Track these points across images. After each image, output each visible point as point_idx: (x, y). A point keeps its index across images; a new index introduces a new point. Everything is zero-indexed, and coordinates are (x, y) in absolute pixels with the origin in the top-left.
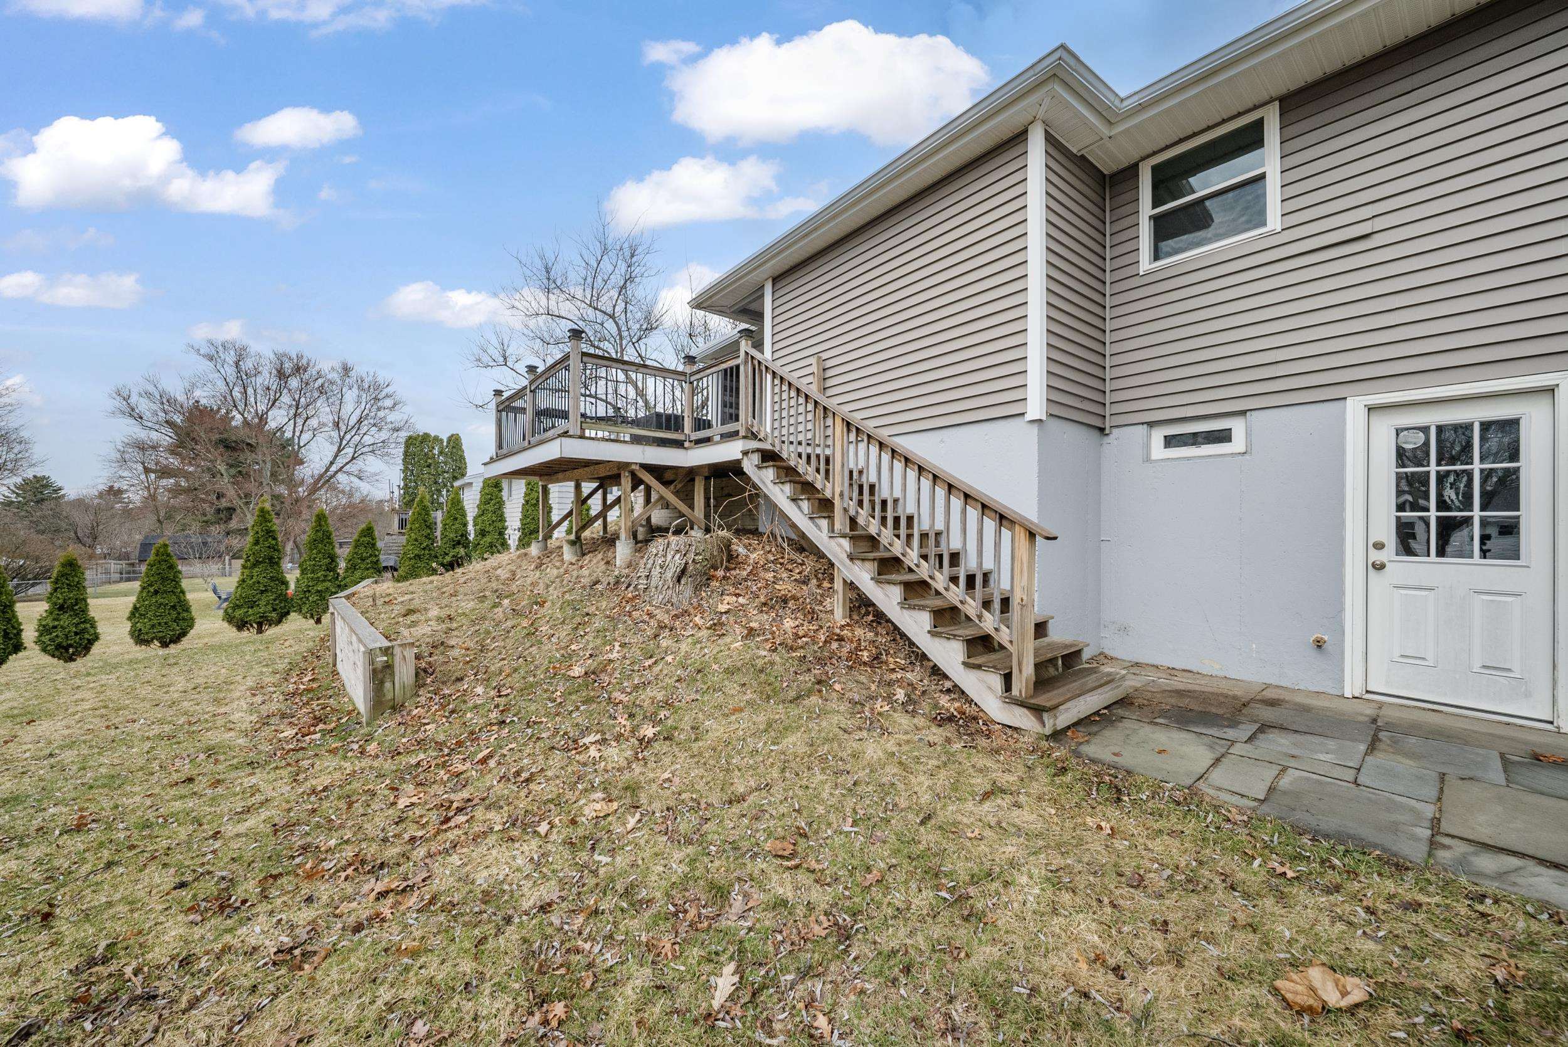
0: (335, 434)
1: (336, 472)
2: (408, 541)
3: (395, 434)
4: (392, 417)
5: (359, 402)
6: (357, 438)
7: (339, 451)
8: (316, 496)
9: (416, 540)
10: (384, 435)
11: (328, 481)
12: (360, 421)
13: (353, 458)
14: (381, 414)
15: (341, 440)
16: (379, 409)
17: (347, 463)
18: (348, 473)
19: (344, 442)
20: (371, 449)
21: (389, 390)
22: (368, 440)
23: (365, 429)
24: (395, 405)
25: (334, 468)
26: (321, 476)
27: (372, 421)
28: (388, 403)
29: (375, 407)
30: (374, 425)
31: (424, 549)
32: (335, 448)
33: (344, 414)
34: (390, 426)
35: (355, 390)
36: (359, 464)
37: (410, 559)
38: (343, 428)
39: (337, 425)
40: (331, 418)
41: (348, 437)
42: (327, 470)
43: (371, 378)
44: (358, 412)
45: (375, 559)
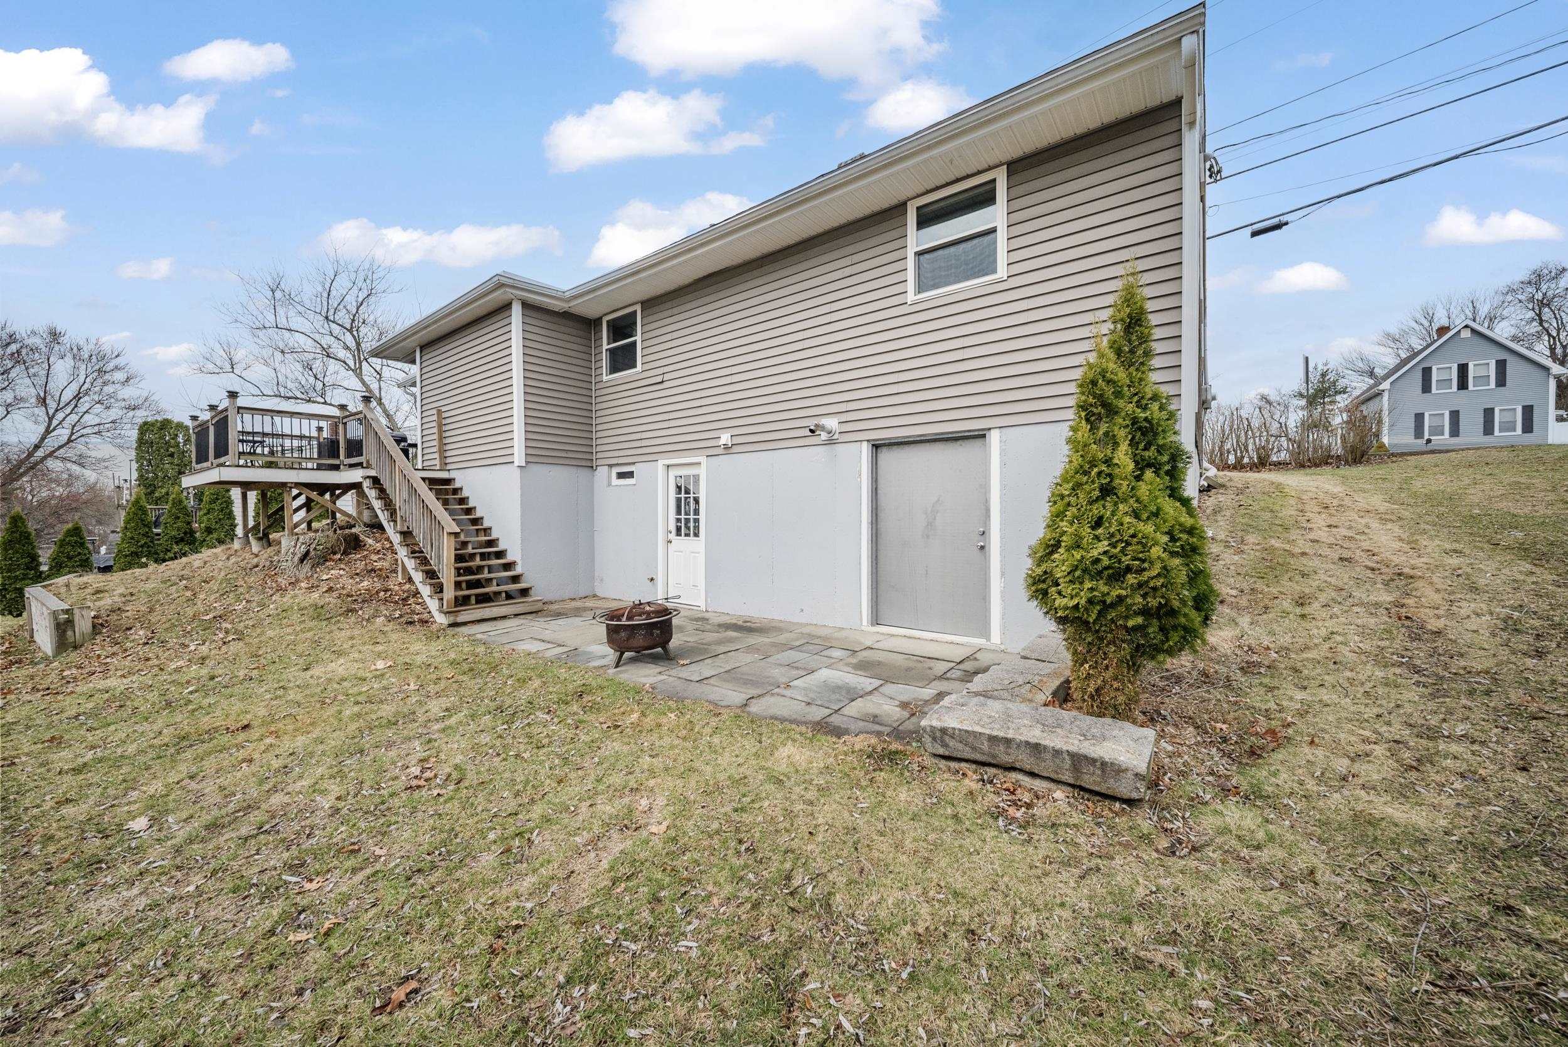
0: (40, 412)
1: (45, 458)
2: (123, 540)
3: (131, 414)
4: (127, 392)
5: (74, 376)
6: (74, 418)
7: (48, 431)
8: (17, 484)
9: (132, 538)
10: (114, 413)
11: (32, 468)
12: (77, 397)
13: (69, 441)
14: (109, 389)
15: (51, 419)
16: (105, 383)
17: (60, 447)
18: (64, 459)
19: (55, 422)
20: (96, 429)
21: (120, 361)
22: (89, 419)
23: (87, 406)
24: (128, 380)
25: (40, 453)
26: (21, 463)
27: (96, 398)
28: (119, 376)
29: (100, 381)
30: (99, 402)
31: (142, 546)
32: (42, 429)
33: (54, 386)
34: (123, 404)
35: (69, 361)
36: (79, 447)
37: (126, 556)
38: (52, 406)
39: (43, 401)
40: (33, 391)
41: (60, 416)
42: (30, 455)
43: (91, 347)
44: (74, 387)
45: (84, 558)
